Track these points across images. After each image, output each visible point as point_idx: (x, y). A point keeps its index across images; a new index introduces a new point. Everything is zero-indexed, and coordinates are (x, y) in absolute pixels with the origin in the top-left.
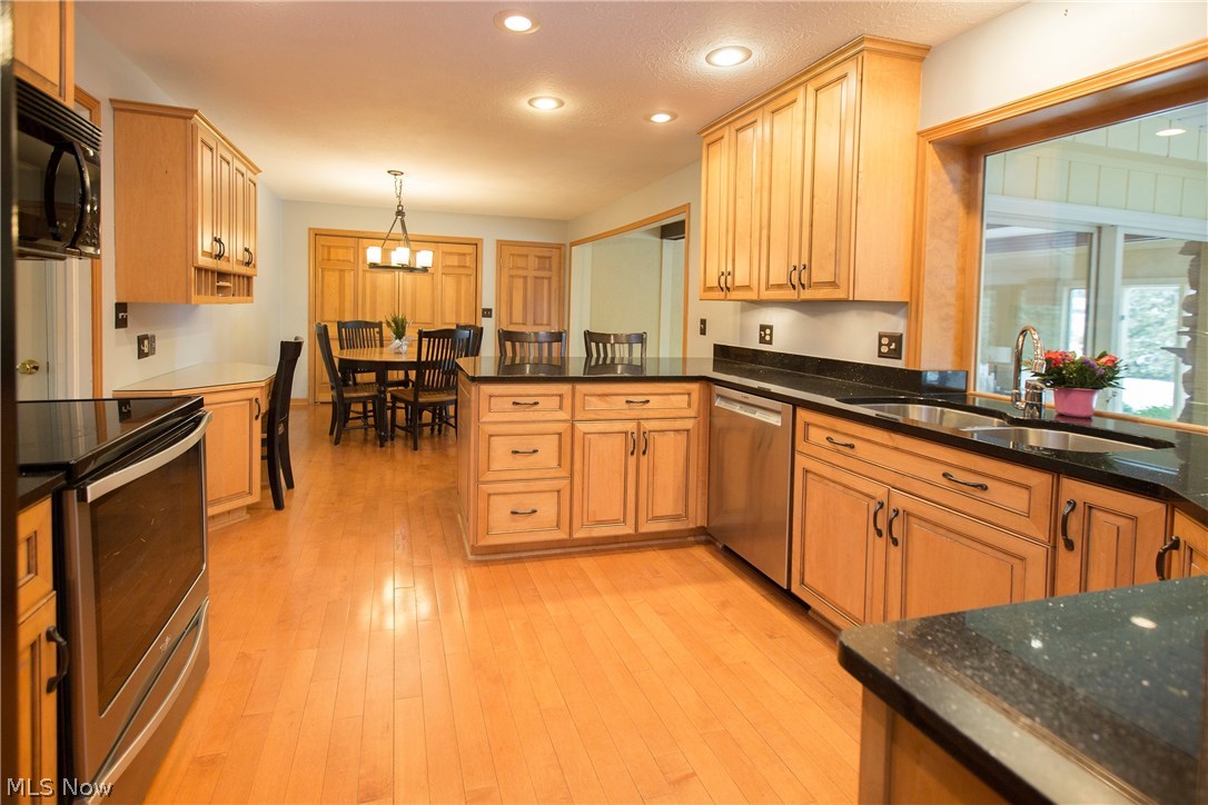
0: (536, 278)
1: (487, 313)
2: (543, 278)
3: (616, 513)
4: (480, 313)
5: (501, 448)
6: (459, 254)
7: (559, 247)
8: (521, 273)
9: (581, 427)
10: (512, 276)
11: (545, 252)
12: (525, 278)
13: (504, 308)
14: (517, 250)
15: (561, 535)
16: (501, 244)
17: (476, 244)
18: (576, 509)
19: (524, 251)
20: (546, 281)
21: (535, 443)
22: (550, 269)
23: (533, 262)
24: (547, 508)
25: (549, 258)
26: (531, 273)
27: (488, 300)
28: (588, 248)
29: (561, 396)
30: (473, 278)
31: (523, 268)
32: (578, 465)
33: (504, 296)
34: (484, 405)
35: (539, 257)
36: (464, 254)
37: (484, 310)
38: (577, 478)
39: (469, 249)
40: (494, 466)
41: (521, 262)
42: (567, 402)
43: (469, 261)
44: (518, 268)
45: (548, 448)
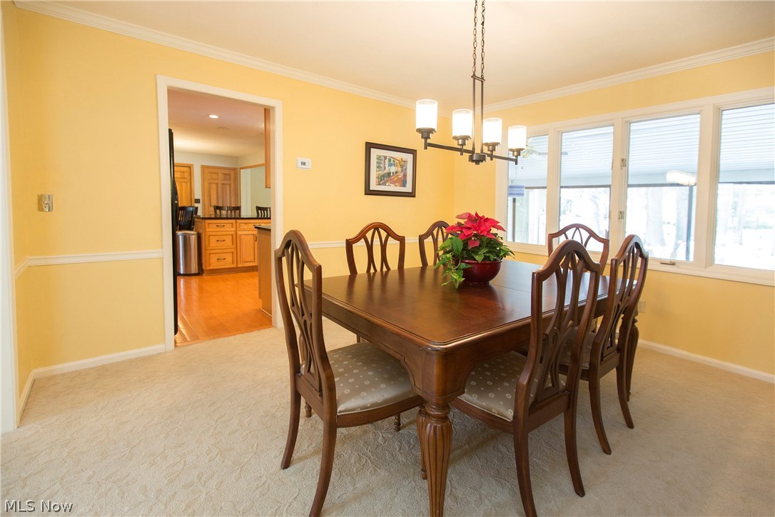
0: (223, 184)
1: (198, 201)
2: (226, 184)
3: (252, 259)
4: (193, 201)
5: (213, 239)
6: (181, 172)
7: (234, 169)
8: (214, 181)
9: (239, 233)
10: (210, 183)
11: (227, 172)
12: (217, 184)
13: (206, 199)
14: (211, 170)
15: (234, 266)
16: (203, 167)
17: (190, 167)
18: (239, 258)
19: (216, 171)
20: (228, 186)
21: (224, 238)
22: (230, 180)
23: (221, 176)
24: (229, 258)
25: (229, 174)
26: (220, 182)
27: (198, 195)
28: (249, 171)
29: (232, 224)
30: (189, 184)
31: (215, 179)
32: (238, 245)
33: (206, 193)
34: (207, 226)
35: (224, 174)
36: (184, 172)
37: (196, 200)
38: (238, 248)
39: (187, 169)
40: (211, 245)
41: (215, 176)
42: (234, 226)
43: (186, 175)
44: (213, 179)
45: (229, 239)
